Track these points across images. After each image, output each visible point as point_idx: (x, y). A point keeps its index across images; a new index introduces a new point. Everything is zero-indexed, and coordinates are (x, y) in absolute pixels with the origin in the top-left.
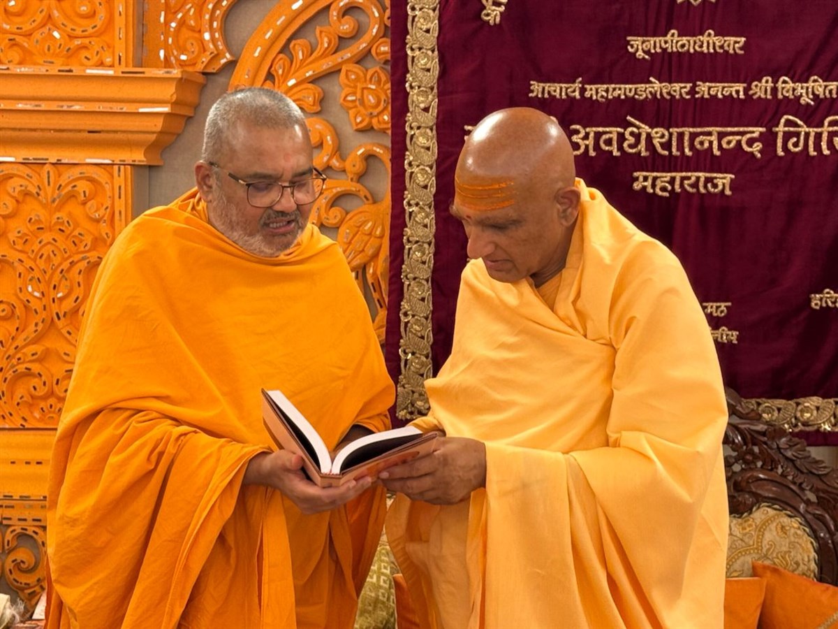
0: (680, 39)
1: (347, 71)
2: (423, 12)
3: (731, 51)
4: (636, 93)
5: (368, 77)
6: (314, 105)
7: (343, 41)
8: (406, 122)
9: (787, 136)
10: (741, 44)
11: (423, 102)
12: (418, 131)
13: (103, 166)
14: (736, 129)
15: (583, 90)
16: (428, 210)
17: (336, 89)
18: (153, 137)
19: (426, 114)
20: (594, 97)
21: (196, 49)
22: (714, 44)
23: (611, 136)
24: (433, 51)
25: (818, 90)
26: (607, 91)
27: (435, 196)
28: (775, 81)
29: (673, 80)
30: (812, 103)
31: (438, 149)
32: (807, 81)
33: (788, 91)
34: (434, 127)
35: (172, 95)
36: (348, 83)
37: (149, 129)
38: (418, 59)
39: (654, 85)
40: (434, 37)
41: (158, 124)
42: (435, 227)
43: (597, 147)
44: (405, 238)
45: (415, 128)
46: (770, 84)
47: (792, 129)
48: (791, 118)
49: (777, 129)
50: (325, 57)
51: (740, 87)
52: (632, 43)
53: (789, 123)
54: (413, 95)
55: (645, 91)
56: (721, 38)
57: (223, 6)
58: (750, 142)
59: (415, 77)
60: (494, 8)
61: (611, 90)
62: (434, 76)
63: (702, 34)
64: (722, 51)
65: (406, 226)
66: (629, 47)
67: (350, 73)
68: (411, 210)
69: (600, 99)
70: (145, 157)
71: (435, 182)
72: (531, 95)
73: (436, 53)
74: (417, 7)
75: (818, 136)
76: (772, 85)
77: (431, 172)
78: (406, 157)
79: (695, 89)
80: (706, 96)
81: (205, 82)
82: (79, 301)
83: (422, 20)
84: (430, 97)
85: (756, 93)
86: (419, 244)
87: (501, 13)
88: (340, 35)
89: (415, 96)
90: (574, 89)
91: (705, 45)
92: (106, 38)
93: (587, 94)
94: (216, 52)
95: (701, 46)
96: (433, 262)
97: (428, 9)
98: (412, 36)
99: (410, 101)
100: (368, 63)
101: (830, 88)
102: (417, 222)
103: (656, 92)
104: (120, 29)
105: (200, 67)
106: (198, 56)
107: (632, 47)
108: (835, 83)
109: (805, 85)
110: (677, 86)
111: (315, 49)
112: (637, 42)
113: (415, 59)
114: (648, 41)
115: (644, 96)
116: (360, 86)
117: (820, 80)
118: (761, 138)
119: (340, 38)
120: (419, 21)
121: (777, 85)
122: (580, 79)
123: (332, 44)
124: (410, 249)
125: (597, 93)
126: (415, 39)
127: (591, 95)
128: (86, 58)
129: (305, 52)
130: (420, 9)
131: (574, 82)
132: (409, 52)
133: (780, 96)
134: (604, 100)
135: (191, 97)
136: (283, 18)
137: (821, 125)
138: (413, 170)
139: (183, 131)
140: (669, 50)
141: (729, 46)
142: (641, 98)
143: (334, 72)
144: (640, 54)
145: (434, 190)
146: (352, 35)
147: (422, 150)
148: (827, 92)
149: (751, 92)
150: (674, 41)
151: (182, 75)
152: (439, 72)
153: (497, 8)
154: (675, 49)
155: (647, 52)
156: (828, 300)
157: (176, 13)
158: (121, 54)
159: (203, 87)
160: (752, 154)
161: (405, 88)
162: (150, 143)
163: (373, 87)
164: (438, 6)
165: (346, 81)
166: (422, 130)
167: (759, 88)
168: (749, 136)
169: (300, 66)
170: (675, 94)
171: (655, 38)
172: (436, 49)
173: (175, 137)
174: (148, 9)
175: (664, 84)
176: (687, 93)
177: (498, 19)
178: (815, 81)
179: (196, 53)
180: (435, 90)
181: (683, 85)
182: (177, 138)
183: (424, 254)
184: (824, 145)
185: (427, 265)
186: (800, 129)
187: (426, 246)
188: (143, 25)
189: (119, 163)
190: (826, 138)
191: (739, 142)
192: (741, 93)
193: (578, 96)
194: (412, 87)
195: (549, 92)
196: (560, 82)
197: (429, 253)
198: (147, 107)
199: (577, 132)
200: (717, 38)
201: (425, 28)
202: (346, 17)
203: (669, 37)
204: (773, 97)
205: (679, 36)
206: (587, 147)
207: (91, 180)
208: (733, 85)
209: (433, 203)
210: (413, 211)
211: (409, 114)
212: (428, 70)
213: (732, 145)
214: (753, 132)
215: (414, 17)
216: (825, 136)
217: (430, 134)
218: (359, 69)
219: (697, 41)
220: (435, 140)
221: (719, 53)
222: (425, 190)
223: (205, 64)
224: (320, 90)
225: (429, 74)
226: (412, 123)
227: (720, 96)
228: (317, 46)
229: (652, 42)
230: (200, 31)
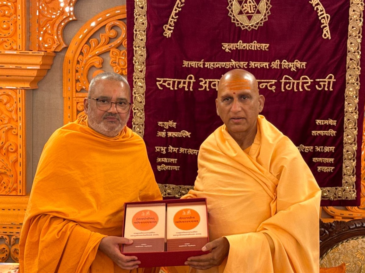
0: (243, 44)
1: (113, 52)
2: (140, 32)
3: (263, 50)
4: (225, 66)
5: (121, 54)
6: (99, 65)
7: (111, 39)
8: (133, 76)
9: (286, 84)
10: (267, 47)
11: (140, 68)
12: (138, 80)
13: (13, 90)
14: (265, 81)
15: (204, 64)
16: (142, 111)
17: (108, 58)
18: (33, 78)
19: (141, 73)
20: (209, 67)
21: (51, 42)
22: (257, 46)
23: (215, 83)
24: (144, 48)
25: (298, 66)
26: (214, 65)
27: (145, 106)
28: (281, 62)
29: (240, 60)
30: (296, 71)
31: (146, 87)
32: (293, 62)
33: (286, 66)
34: (144, 79)
35: (40, 62)
36: (113, 56)
37: (31, 75)
38: (138, 51)
39: (233, 63)
40: (144, 42)
41: (35, 73)
42: (144, 119)
43: (210, 87)
44: (133, 123)
45: (137, 79)
46: (279, 63)
47: (287, 81)
48: (287, 76)
49: (282, 81)
50: (104, 46)
51: (267, 64)
52: (224, 45)
53: (286, 78)
54: (136, 65)
55: (229, 65)
56: (259, 44)
57: (62, 25)
58: (271, 86)
59: (137, 58)
60: (168, 31)
61: (215, 64)
62: (144, 58)
63: (252, 43)
64: (259, 49)
65: (133, 118)
66: (223, 47)
67: (114, 53)
68: (135, 111)
69: (211, 68)
70: (30, 86)
71: (145, 100)
72: (183, 66)
73: (145, 49)
74: (138, 30)
75: (298, 84)
76: (280, 63)
77: (143, 96)
78: (133, 90)
79: (249, 65)
80: (253, 67)
81: (55, 55)
82: (3, 143)
83: (139, 36)
84: (143, 66)
85: (273, 66)
86: (138, 125)
87: (171, 33)
88: (110, 37)
89: (137, 66)
90: (201, 64)
91: (253, 47)
92: (14, 38)
93: (206, 66)
94: (59, 44)
95: (251, 47)
96: (144, 132)
97: (142, 31)
98: (135, 42)
99: (135, 68)
100: (121, 48)
101: (302, 64)
102: (137, 116)
103: (233, 65)
104: (20, 35)
105: (53, 50)
106: (52, 45)
107: (224, 47)
108: (305, 63)
109: (293, 63)
110: (242, 63)
111: (100, 42)
112: (226, 46)
113: (137, 51)
114: (230, 45)
115: (229, 67)
116: (118, 57)
117: (299, 61)
118: (275, 84)
119: (110, 38)
120: (138, 36)
121: (282, 63)
122: (203, 60)
123: (107, 41)
124: (135, 127)
125: (210, 65)
126: (137, 43)
127: (207, 66)
128: (6, 46)
129: (96, 44)
130: (139, 31)
131: (200, 61)
132: (134, 48)
133: (283, 68)
134: (212, 68)
135: (49, 62)
136: (87, 30)
137: (299, 79)
138: (136, 96)
139: (47, 74)
140: (239, 49)
141: (262, 47)
142: (228, 68)
143: (108, 52)
144: (227, 50)
145: (144, 104)
146: (114, 37)
147: (140, 88)
148: (302, 66)
149: (271, 66)
150: (241, 45)
151: (44, 54)
152: (146, 56)
153: (169, 31)
154: (241, 48)
155: (230, 49)
156: (302, 149)
157: (43, 27)
158: (20, 45)
159: (54, 57)
160: (272, 90)
161: (133, 62)
162: (32, 81)
163: (123, 58)
164: (146, 30)
165: (112, 55)
166: (140, 79)
167: (274, 64)
168: (270, 83)
169: (93, 50)
170: (241, 66)
171: (233, 44)
172: (145, 47)
173: (43, 77)
174: (32, 26)
175: (236, 62)
176: (246, 66)
177: (170, 36)
178: (297, 62)
179: (51, 44)
180: (145, 64)
181: (244, 62)
182: (44, 78)
183: (140, 129)
184: (300, 88)
185: (141, 134)
186: (291, 81)
187: (141, 126)
188: (30, 32)
189: (19, 88)
190: (301, 85)
191: (266, 86)
192: (267, 66)
193: (202, 67)
194: (135, 62)
195: (191, 65)
196: (195, 61)
197: (142, 129)
198: (30, 67)
199: (202, 81)
200: (258, 44)
201: (141, 38)
202: (112, 30)
203: (238, 44)
204: (280, 68)
205: (243, 43)
206: (206, 87)
207: (8, 95)
208: (264, 63)
209: (144, 109)
210: (136, 112)
211: (134, 73)
212: (142, 56)
213: (264, 87)
214: (272, 82)
215: (136, 34)
216: (301, 84)
217: (143, 81)
218: (117, 51)
219: (250, 45)
220: (144, 84)
221: (259, 50)
222: (141, 104)
223: (55, 48)
224: (102, 59)
225: (142, 57)
226: (136, 76)
227: (259, 67)
228: (101, 41)
229: (232, 46)
230: (53, 35)
